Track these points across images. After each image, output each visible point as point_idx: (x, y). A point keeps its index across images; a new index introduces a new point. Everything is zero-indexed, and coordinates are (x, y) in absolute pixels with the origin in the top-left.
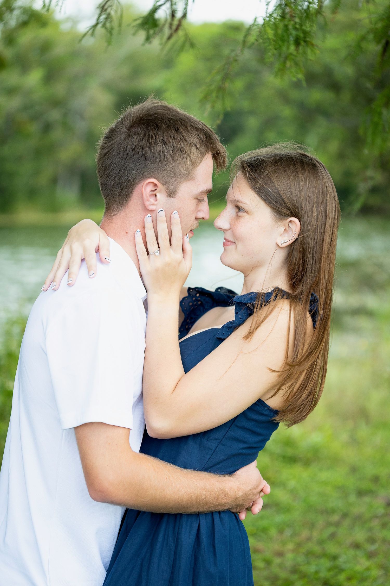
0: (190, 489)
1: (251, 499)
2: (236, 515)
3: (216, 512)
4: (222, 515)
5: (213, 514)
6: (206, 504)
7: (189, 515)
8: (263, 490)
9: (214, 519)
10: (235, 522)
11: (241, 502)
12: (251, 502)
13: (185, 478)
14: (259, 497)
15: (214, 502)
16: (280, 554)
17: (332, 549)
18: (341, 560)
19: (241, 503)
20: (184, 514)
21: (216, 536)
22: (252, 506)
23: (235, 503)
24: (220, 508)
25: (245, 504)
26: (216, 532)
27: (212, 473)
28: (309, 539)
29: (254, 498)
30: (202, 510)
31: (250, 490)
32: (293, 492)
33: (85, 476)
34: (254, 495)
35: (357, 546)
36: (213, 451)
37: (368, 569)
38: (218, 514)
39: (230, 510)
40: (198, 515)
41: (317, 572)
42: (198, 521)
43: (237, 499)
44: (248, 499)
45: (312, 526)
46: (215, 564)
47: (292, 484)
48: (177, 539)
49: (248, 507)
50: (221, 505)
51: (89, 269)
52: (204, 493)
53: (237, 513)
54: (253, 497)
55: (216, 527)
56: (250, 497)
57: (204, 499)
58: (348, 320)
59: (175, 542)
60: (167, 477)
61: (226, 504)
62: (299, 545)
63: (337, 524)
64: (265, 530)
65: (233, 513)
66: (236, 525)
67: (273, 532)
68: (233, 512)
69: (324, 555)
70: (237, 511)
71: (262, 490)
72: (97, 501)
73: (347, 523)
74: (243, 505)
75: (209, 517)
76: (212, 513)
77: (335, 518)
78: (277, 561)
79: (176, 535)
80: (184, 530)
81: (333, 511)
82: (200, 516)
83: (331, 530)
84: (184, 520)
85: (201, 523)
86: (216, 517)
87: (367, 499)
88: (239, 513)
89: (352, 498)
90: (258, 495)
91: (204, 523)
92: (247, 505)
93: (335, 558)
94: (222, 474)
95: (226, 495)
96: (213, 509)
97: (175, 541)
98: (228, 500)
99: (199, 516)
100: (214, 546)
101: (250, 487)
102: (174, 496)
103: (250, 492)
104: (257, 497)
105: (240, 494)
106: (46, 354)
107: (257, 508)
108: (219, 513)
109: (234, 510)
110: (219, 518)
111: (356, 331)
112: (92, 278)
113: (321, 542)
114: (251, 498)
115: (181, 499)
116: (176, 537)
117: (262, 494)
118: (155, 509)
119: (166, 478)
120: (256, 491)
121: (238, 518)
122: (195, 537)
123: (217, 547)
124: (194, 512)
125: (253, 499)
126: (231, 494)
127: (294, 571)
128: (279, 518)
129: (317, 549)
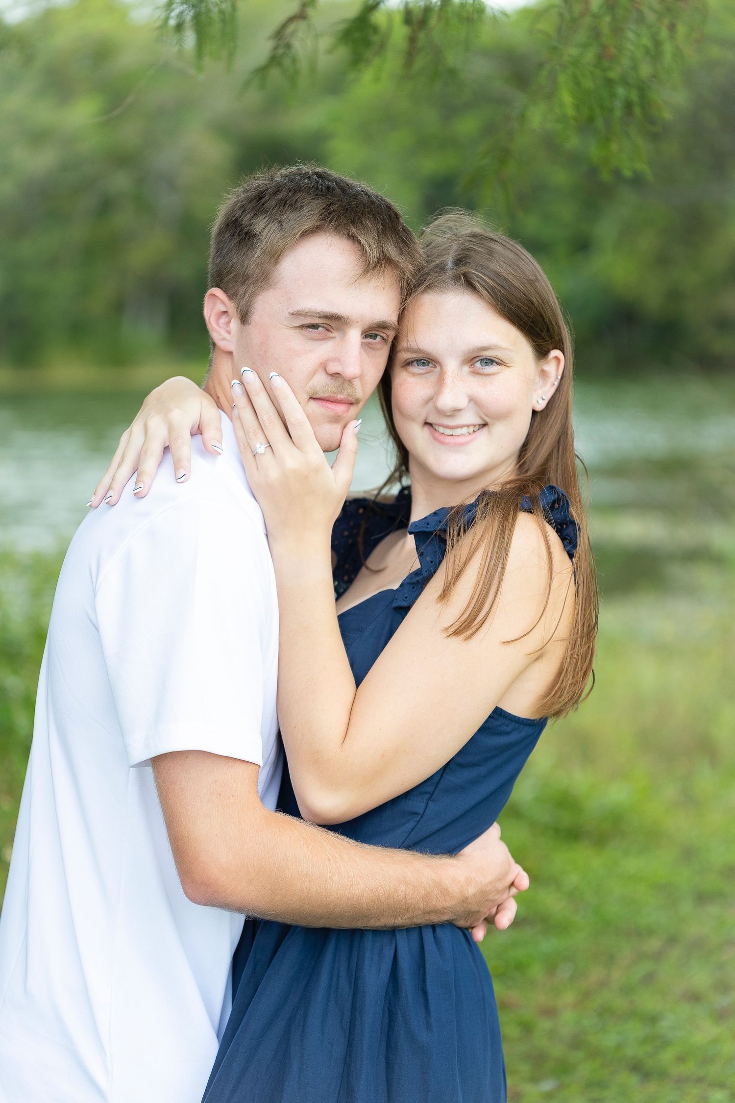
0: (375, 880)
1: (493, 901)
2: (466, 932)
3: (427, 926)
4: (438, 930)
5: (424, 930)
6: (407, 910)
7: (376, 932)
8: (516, 883)
9: (425, 940)
10: (465, 945)
11: (475, 906)
12: (495, 906)
13: (365, 859)
14: (508, 898)
15: (421, 906)
16: (550, 1012)
17: (648, 1002)
18: (664, 1025)
19: (474, 908)
20: (366, 930)
21: (428, 971)
22: (497, 913)
23: (462, 909)
24: (435, 919)
25: (482, 909)
26: (428, 966)
27: (417, 851)
28: (603, 984)
29: (499, 898)
30: (399, 921)
31: (490, 883)
32: (574, 897)
33: (174, 857)
34: (498, 892)
35: (694, 997)
36: (420, 817)
37: (715, 1041)
38: (431, 930)
39: (454, 922)
40: (392, 932)
41: (619, 1047)
42: (394, 945)
43: (465, 900)
44: (488, 900)
45: (610, 959)
46: (428, 1026)
47: (573, 879)
48: (356, 980)
49: (488, 916)
50: (435, 911)
51: (176, 467)
52: (402, 887)
53: (467, 929)
54: (496, 897)
55: (427, 956)
56: (491, 897)
57: (402, 900)
58: (676, 571)
59: (352, 987)
60: (331, 858)
61: (445, 909)
62: (586, 995)
63: (658, 957)
64: (520, 967)
65: (460, 928)
66: (468, 951)
67: (537, 971)
68: (460, 926)
69: (632, 1014)
70: (468, 924)
71: (512, 884)
72: (199, 903)
73: (675, 953)
74: (478, 912)
75: (415, 935)
76: (420, 928)
77: (654, 944)
78: (545, 1024)
79: (354, 973)
80: (367, 962)
81: (650, 932)
82: (398, 936)
83: (645, 967)
84: (368, 941)
85: (399, 948)
86: (428, 935)
87: (713, 910)
88: (473, 928)
89: (686, 907)
90: (507, 892)
91: (406, 948)
92: (485, 912)
93: (653, 1019)
94: (436, 854)
95: (445, 892)
96: (420, 920)
97: (353, 985)
98: (449, 903)
99: (395, 936)
100: (425, 993)
101: (489, 878)
102: (345, 893)
103: (489, 888)
104: (505, 896)
105: (471, 891)
106: (97, 629)
107: (505, 919)
108: (434, 927)
109: (461, 923)
110: (433, 940)
111: (691, 591)
112: (180, 483)
113: (627, 990)
114: (493, 898)
115: (358, 899)
116: (354, 976)
117: (514, 891)
118: (309, 918)
119: (329, 859)
120: (501, 885)
121: (469, 938)
122: (388, 975)
123: (430, 993)
124: (385, 927)
125: (497, 899)
126: (455, 890)
127: (577, 1043)
128: (548, 945)
129: (620, 1003)
